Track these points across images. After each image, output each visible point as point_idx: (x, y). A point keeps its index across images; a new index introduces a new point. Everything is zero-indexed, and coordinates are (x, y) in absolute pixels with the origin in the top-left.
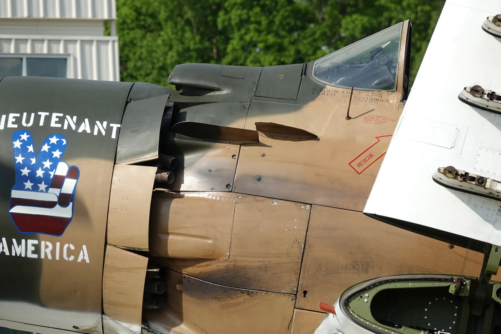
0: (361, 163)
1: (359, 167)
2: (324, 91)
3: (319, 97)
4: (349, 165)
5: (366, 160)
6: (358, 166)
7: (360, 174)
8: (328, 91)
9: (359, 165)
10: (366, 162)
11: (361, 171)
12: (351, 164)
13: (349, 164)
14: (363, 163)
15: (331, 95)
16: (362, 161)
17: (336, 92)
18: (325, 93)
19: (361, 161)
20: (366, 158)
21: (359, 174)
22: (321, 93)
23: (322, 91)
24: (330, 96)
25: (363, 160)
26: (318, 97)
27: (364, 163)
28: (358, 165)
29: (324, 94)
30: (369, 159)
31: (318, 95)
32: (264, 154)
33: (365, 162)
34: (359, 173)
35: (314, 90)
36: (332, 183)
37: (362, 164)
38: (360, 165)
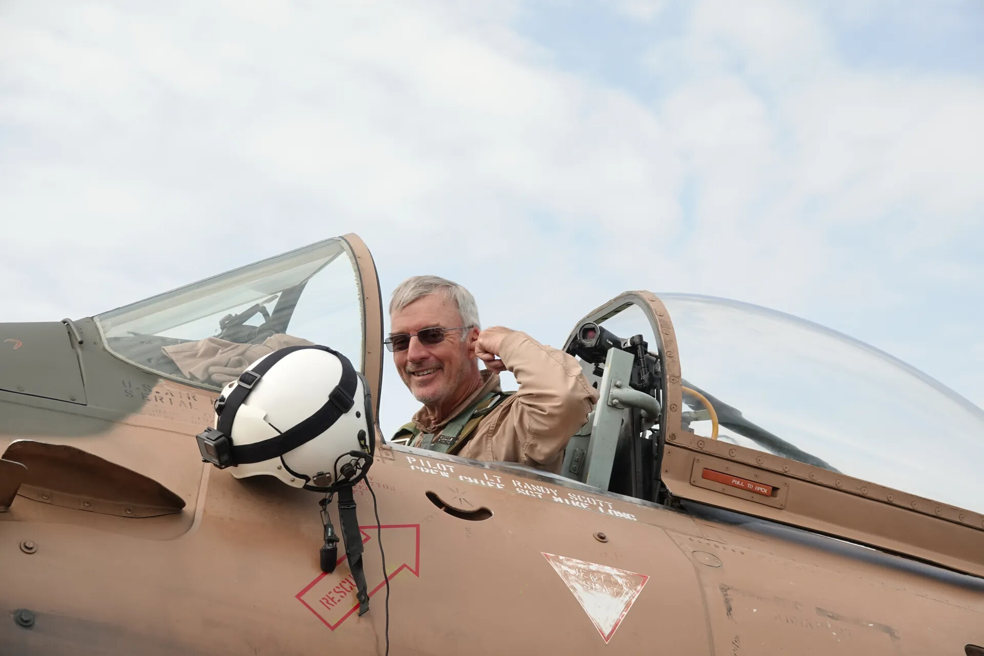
0: (331, 596)
1: (329, 609)
2: (157, 392)
3: (149, 406)
4: (299, 602)
5: (346, 589)
6: (323, 603)
7: (336, 630)
8: (167, 394)
9: (328, 602)
10: (345, 594)
11: (336, 622)
12: (302, 598)
13: (299, 596)
14: (337, 597)
15: (182, 404)
16: (332, 591)
17: (191, 398)
18: (162, 398)
19: (330, 593)
20: (343, 584)
21: (333, 628)
22: (152, 396)
23: (150, 391)
24: (180, 405)
25: (337, 590)
26: (147, 406)
27: (342, 597)
28: (325, 601)
29: (160, 399)
30: (352, 586)
31: (144, 399)
32: (31, 549)
33: (343, 594)
34: (332, 624)
35: (127, 385)
36: (255, 650)
37: (336, 600)
38: (330, 602)
